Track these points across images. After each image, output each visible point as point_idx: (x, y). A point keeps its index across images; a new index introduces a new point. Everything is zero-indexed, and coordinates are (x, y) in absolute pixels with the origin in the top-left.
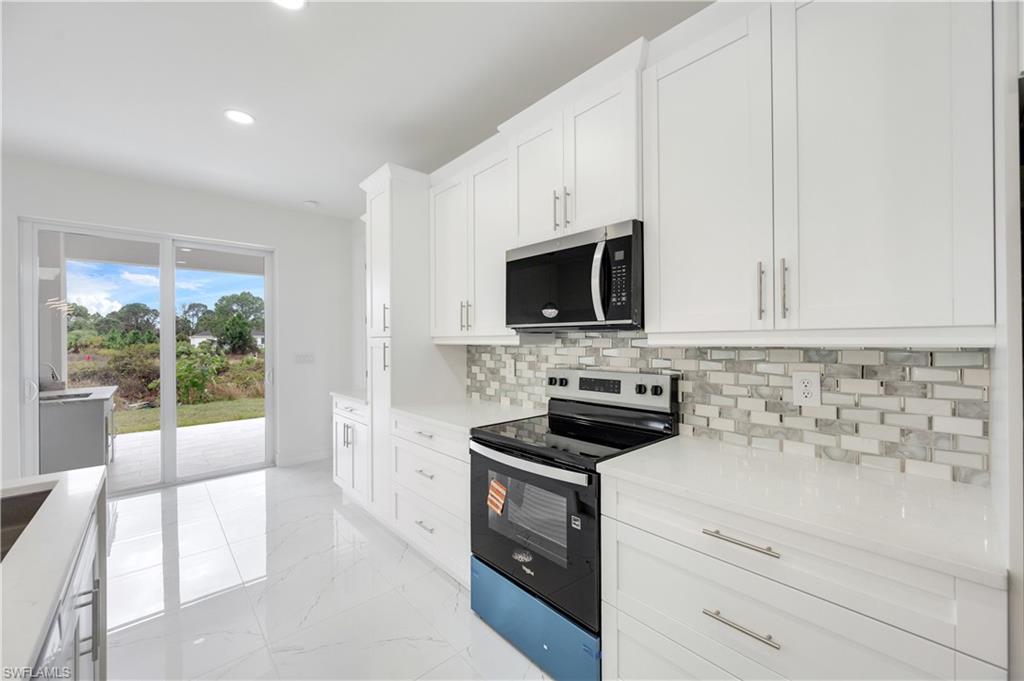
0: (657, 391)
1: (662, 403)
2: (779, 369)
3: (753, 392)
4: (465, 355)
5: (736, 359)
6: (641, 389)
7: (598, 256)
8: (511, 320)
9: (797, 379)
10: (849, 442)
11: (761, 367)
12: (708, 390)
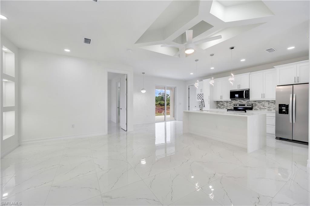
0: (250, 105)
1: (251, 107)
2: (264, 103)
3: (261, 105)
4: (216, 103)
5: (259, 102)
6: (248, 105)
7: (244, 92)
8: (230, 98)
9: (266, 104)
10: (271, 109)
11: (262, 103)
12: (256, 105)
